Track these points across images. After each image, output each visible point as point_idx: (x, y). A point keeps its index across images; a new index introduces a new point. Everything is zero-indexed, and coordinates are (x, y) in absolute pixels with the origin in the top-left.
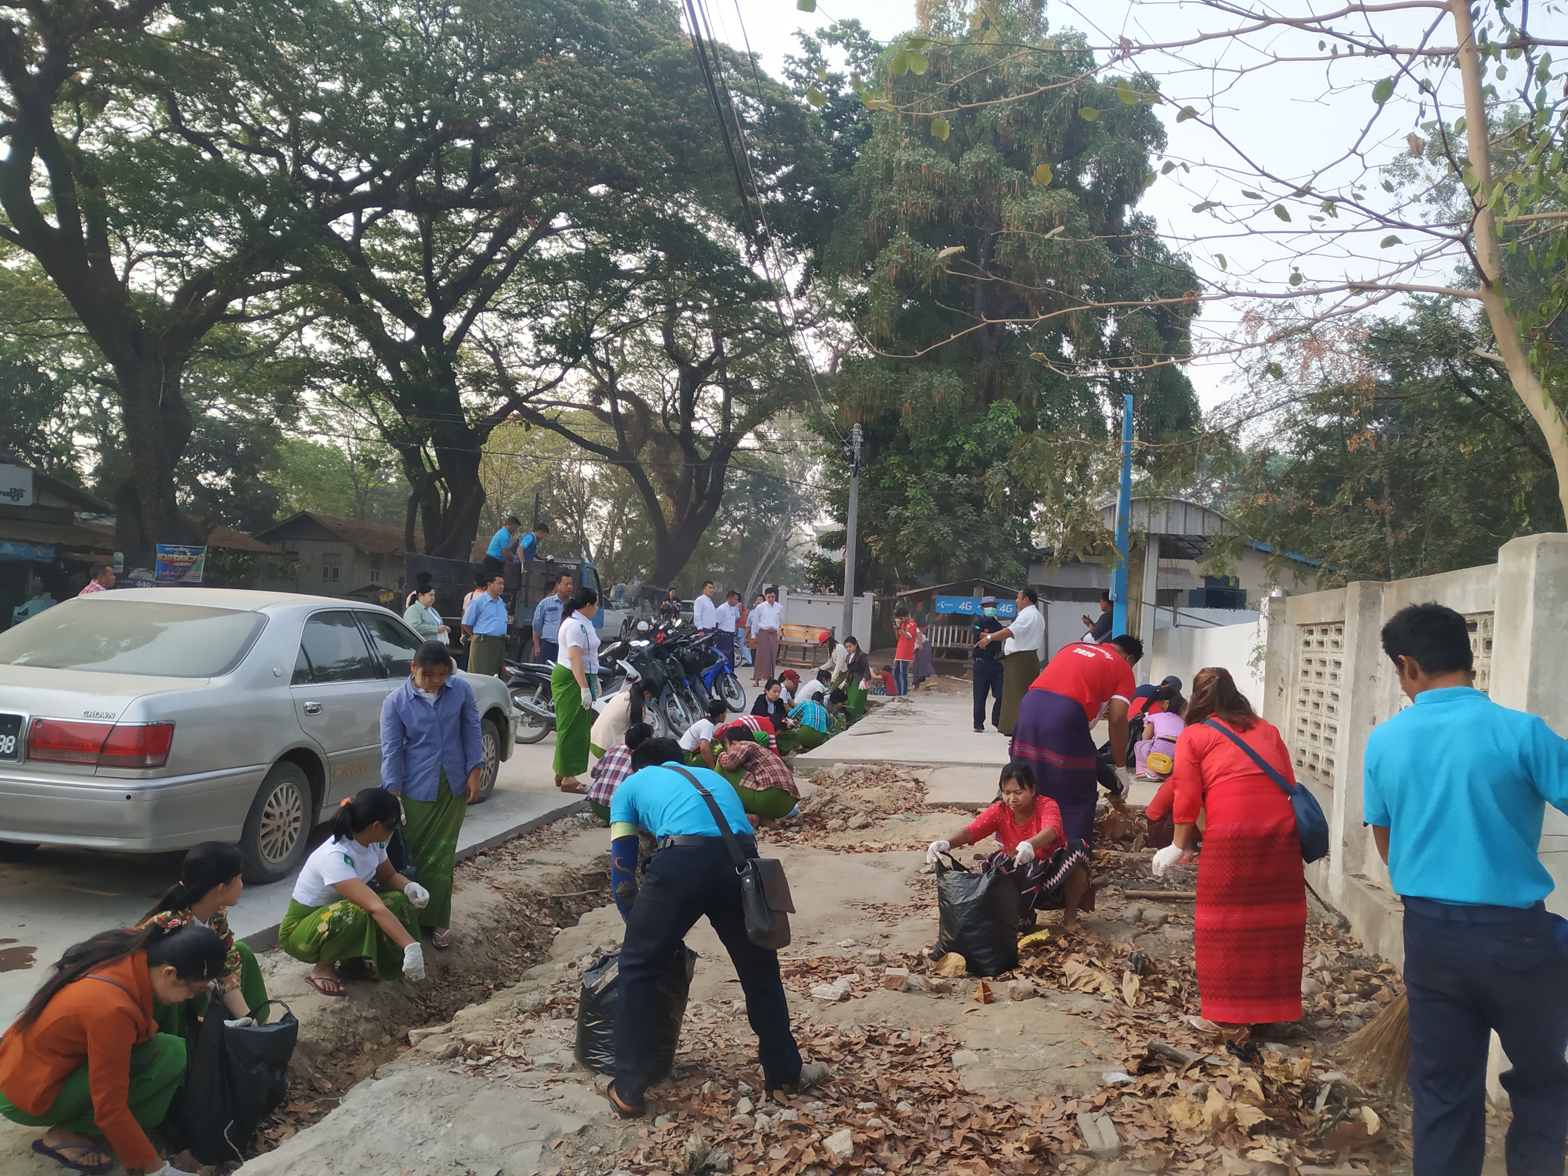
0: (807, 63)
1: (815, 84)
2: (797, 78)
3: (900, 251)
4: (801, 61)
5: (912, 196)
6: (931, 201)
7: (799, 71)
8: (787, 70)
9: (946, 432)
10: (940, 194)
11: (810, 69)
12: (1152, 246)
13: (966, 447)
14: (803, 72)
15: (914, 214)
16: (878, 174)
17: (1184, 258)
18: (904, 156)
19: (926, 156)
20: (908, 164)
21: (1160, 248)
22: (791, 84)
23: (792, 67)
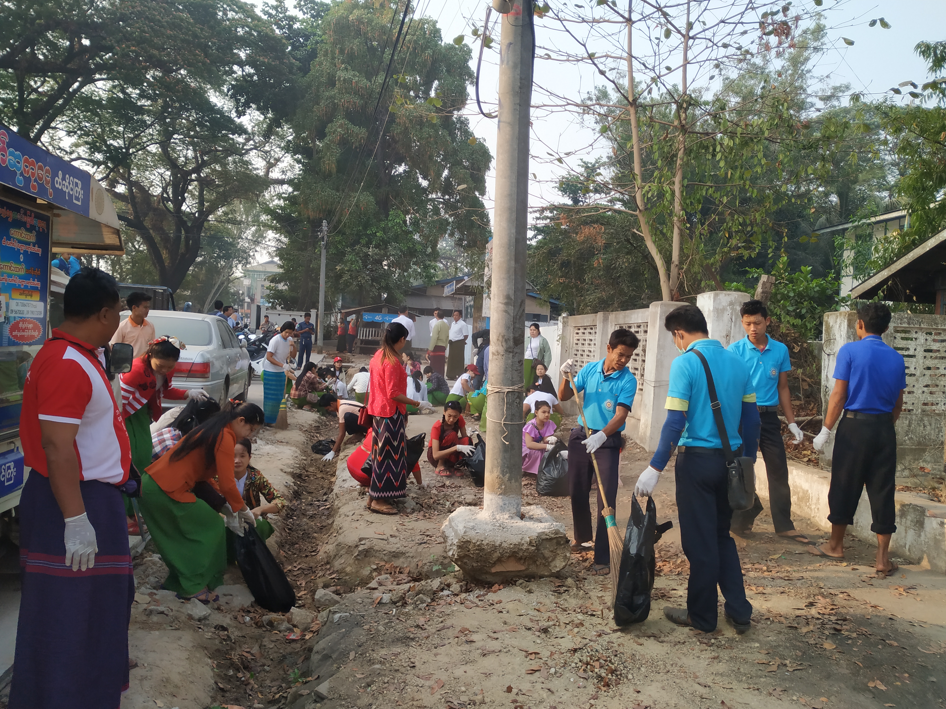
0: (275, 8)
1: (279, 20)
2: (270, 15)
3: (341, 126)
4: (272, 6)
5: (347, 97)
6: (358, 101)
7: (271, 11)
8: (263, 10)
9: (366, 226)
10: (362, 97)
11: (277, 11)
12: (467, 134)
13: (378, 234)
14: (274, 12)
15: (348, 108)
16: (324, 79)
17: (482, 141)
18: (341, 74)
19: (354, 76)
20: (344, 80)
21: (472, 134)
22: (265, 17)
23: (267, 9)
